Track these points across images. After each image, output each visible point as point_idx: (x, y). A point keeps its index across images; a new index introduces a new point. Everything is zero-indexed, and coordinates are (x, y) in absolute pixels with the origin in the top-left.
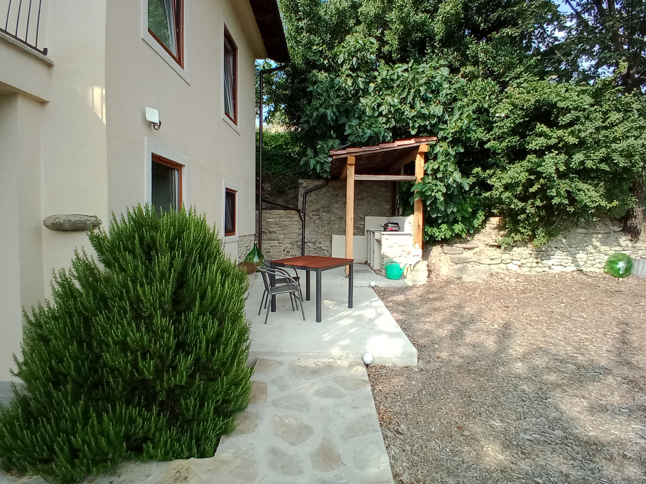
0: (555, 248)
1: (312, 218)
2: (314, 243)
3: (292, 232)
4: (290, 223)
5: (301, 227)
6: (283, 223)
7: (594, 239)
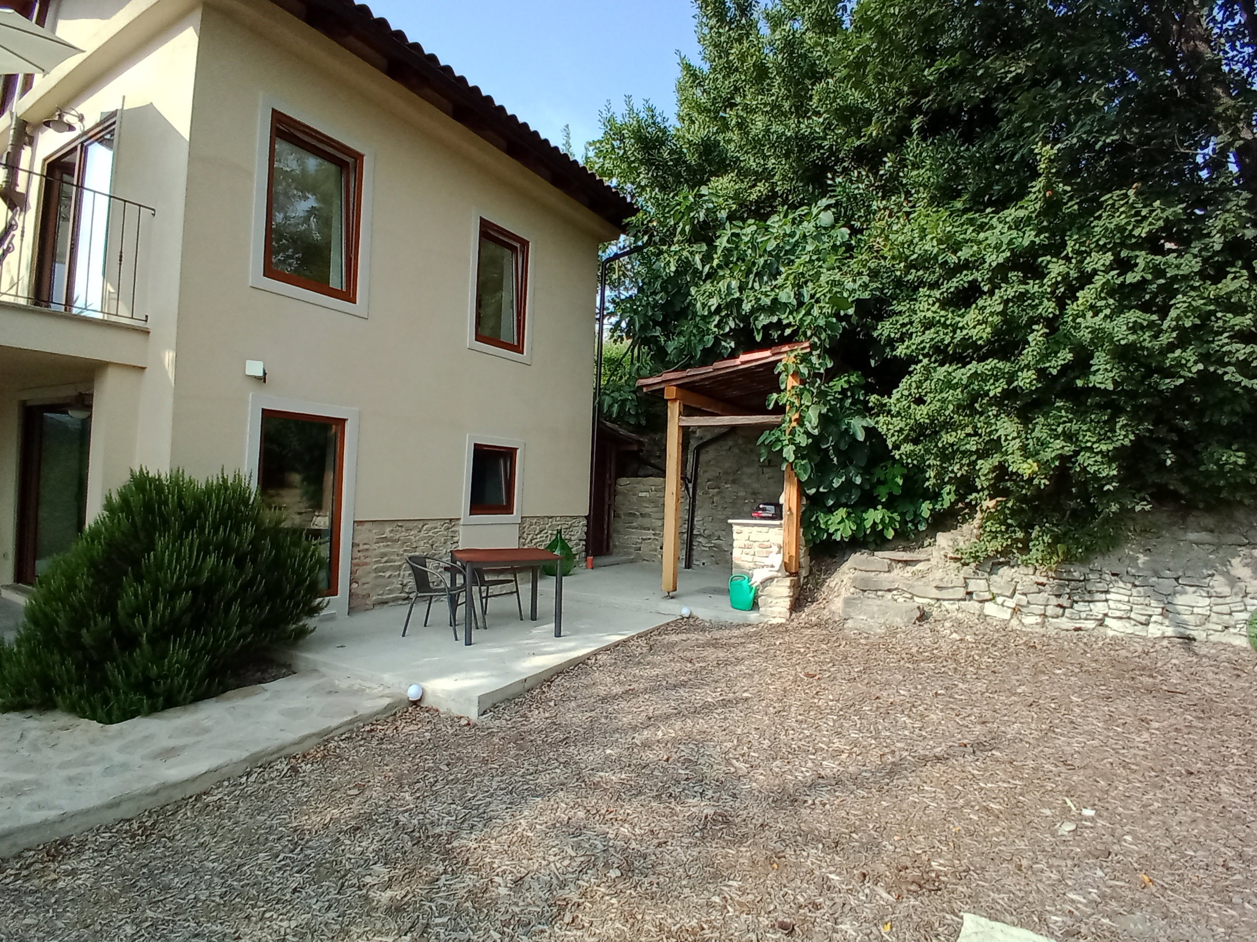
0: (1113, 575)
1: (707, 493)
6: (662, 500)
7: (1236, 561)
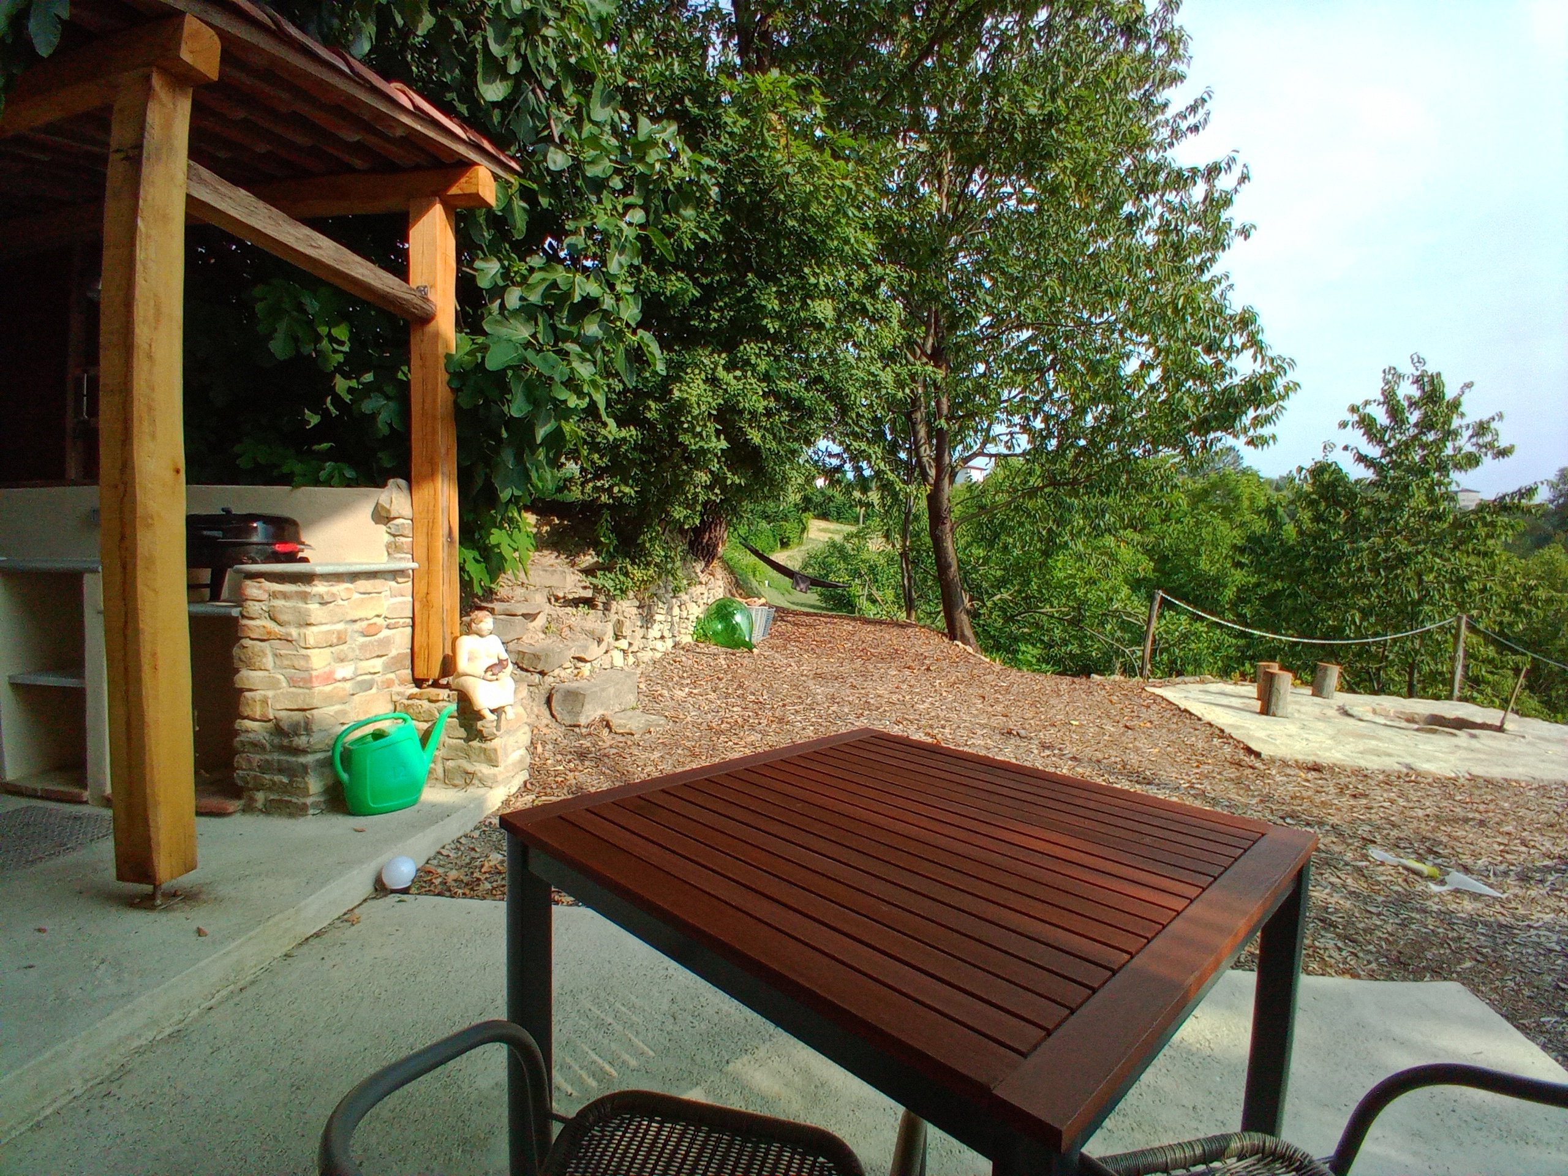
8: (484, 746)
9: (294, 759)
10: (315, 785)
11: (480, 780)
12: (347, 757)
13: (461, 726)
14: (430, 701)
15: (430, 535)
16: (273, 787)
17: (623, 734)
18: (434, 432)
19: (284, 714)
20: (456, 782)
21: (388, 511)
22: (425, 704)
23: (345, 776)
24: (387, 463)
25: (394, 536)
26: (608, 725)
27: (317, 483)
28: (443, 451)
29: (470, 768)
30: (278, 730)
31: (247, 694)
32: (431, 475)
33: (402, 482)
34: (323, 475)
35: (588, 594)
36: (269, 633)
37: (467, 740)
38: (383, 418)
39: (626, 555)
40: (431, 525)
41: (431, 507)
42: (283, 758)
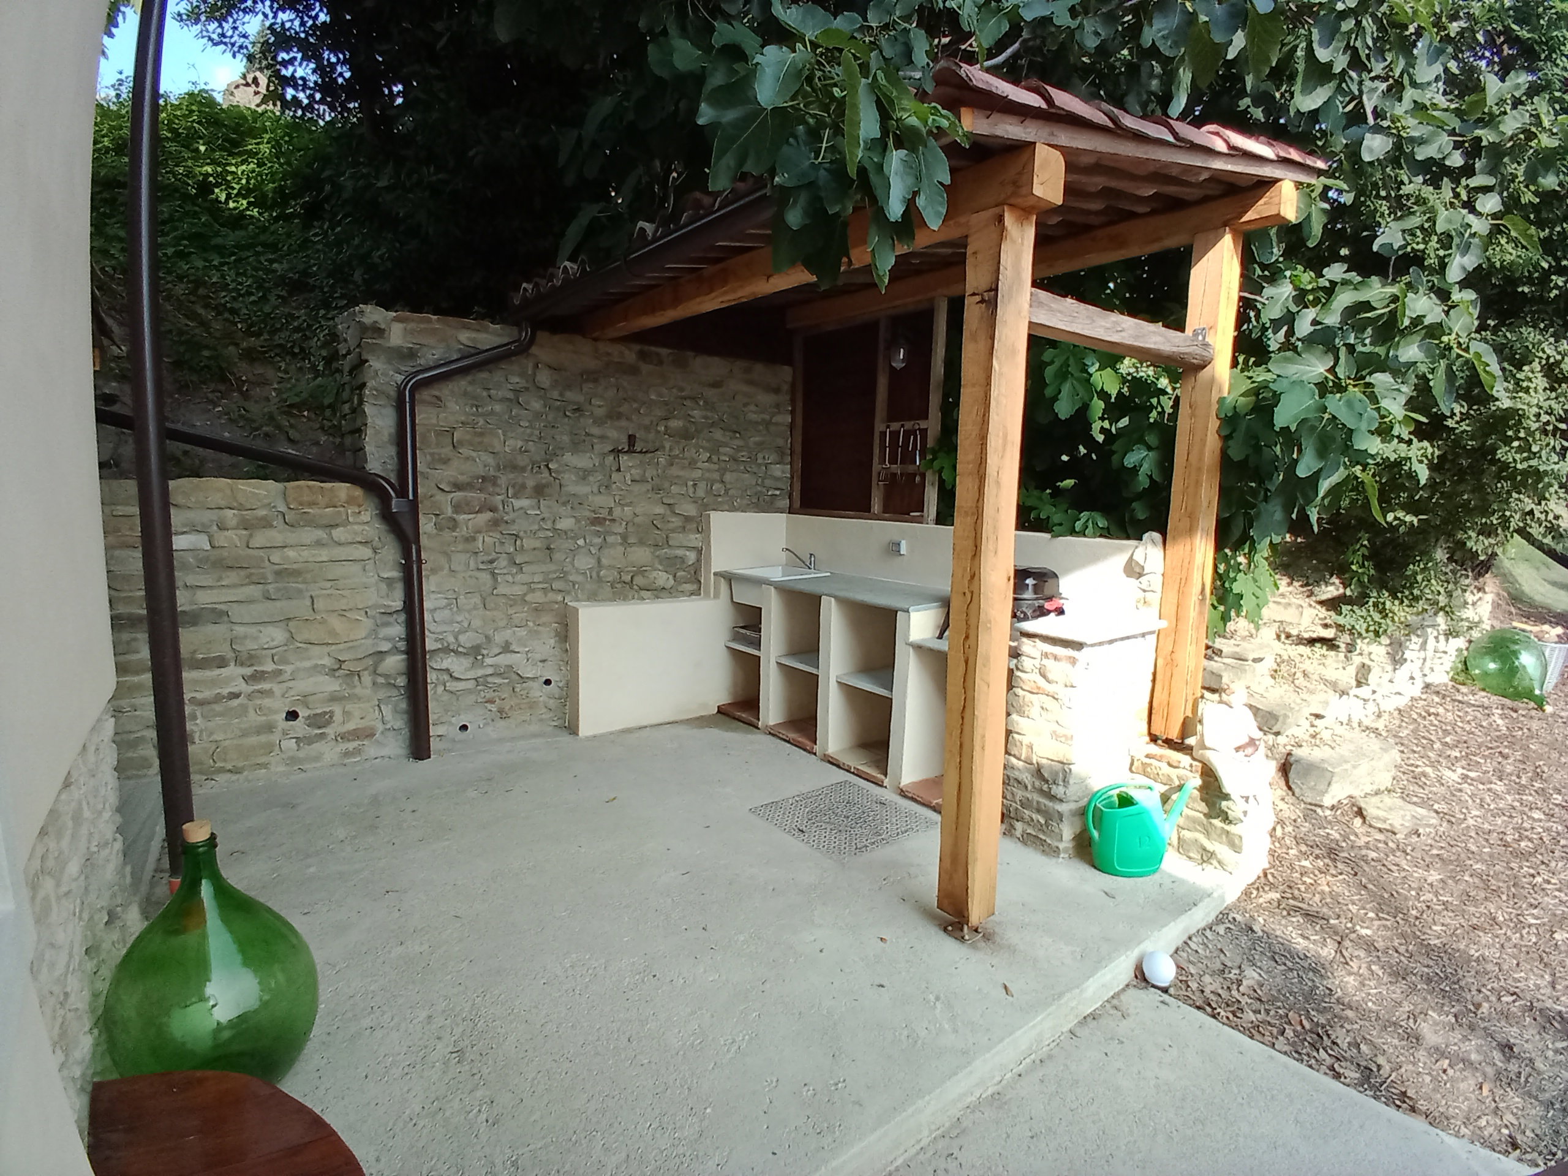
1: (454, 525)
2: (475, 652)
3: (343, 604)
4: (324, 555)
5: (395, 574)
6: (276, 557)
8: (1227, 827)
9: (1051, 804)
10: (1068, 832)
11: (1219, 862)
12: (1099, 817)
13: (1202, 800)
14: (1170, 765)
15: (1182, 592)
16: (1030, 822)
17: (1380, 830)
18: (1198, 483)
19: (1044, 761)
20: (1192, 855)
21: (1143, 568)
22: (1164, 766)
23: (1095, 834)
24: (1141, 515)
25: (1144, 591)
26: (1360, 813)
27: (1073, 532)
28: (1205, 504)
29: (1210, 846)
30: (1038, 772)
31: (1015, 736)
32: (1191, 531)
33: (1156, 536)
34: (1078, 525)
35: (1329, 633)
36: (1039, 688)
37: (1208, 816)
38: (1145, 468)
39: (1382, 585)
40: (1184, 583)
41: (1186, 564)
42: (1041, 800)
